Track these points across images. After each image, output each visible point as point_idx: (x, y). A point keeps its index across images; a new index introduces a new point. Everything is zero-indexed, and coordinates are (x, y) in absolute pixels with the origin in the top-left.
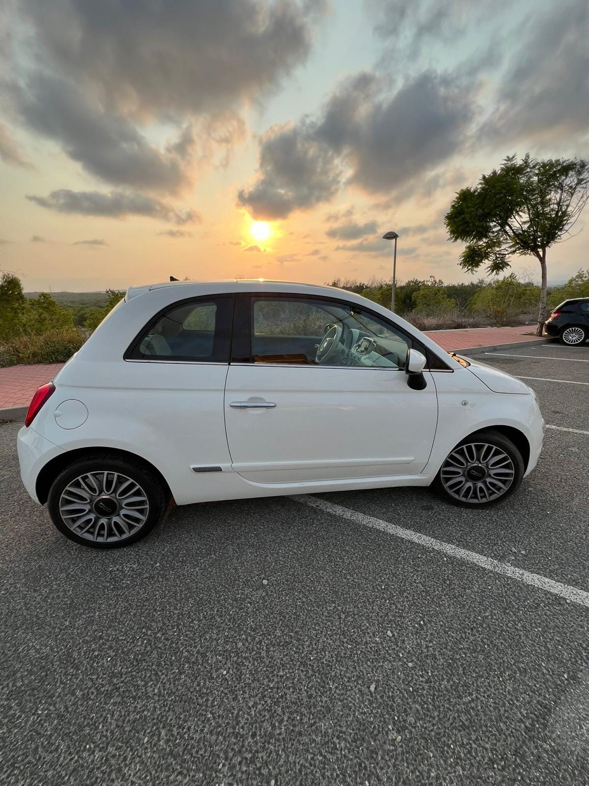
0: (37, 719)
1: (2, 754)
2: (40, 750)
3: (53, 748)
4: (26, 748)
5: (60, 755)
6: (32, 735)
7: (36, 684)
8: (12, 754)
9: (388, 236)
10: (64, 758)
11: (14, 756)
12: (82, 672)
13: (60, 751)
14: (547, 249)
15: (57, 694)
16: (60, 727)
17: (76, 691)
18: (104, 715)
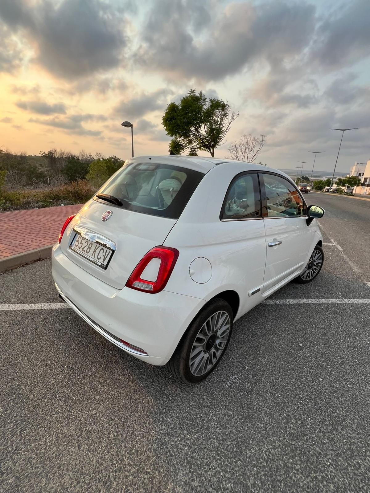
0: (333, 466)
1: (350, 491)
2: (356, 472)
3: (357, 466)
4: (351, 478)
5: (364, 464)
6: (343, 472)
7: (304, 458)
8: (352, 486)
9: (126, 124)
10: (366, 463)
11: (354, 486)
12: (310, 434)
13: (361, 463)
14: (215, 149)
15: (320, 451)
16: (345, 458)
17: (323, 442)
18: (348, 437)
